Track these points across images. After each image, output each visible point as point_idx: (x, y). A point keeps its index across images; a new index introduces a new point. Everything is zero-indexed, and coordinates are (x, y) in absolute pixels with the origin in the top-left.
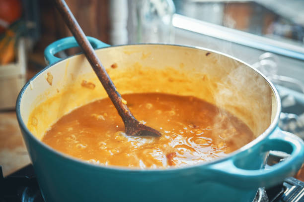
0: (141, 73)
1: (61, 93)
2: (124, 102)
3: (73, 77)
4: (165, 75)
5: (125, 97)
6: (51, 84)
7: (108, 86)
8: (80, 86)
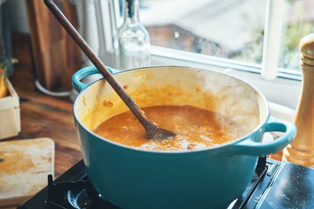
0: (146, 91)
1: (91, 111)
2: (143, 112)
3: (98, 98)
4: (164, 90)
5: (143, 109)
6: (85, 105)
7: (127, 100)
8: (102, 106)
